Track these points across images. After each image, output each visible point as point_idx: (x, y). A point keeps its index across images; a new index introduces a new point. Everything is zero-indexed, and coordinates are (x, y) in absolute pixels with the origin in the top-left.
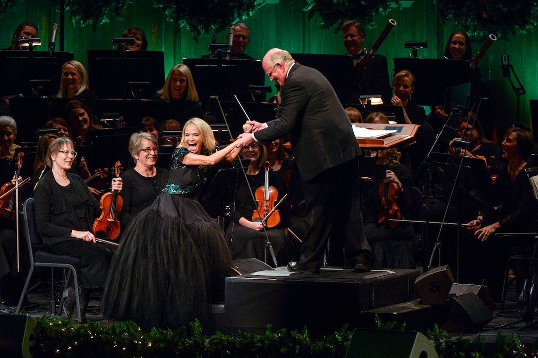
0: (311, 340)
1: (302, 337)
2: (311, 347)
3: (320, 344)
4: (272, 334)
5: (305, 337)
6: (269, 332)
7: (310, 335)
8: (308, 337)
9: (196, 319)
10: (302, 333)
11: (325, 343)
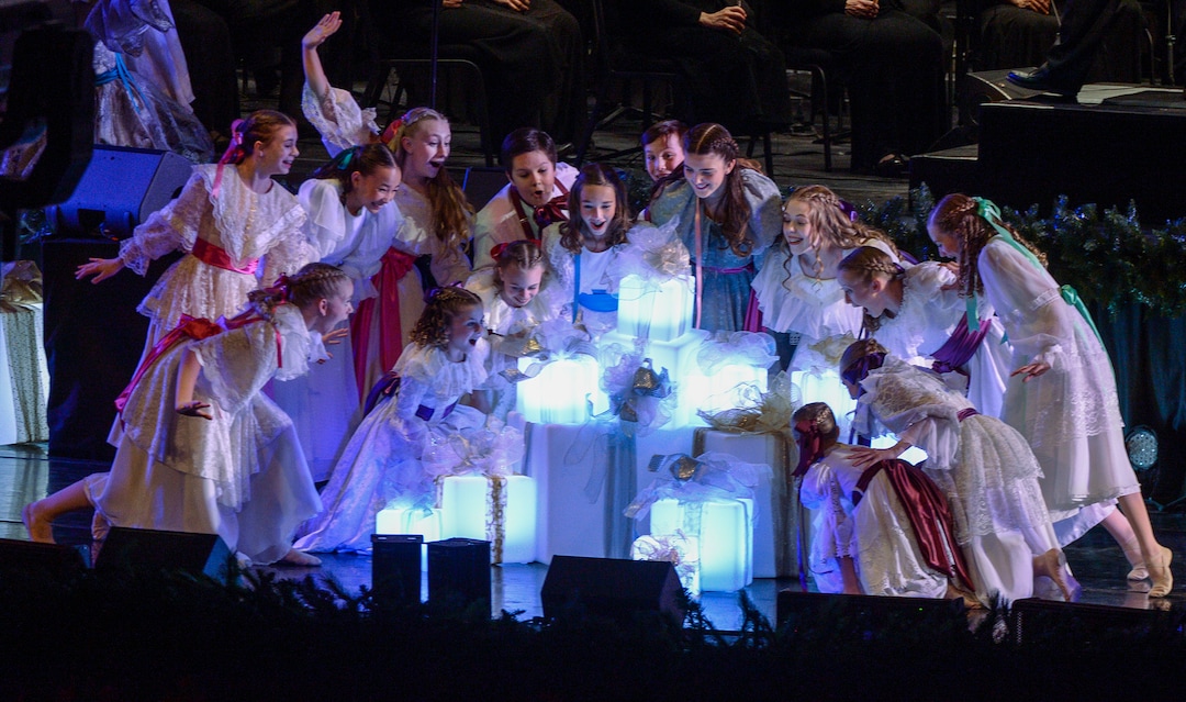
0: (1142, 228)
1: (1124, 221)
2: (1143, 240)
3: (1159, 236)
4: (1069, 214)
5: (1130, 221)
6: (1063, 210)
7: (1141, 219)
8: (1138, 220)
9: (923, 184)
10: (1124, 212)
11: (1169, 233)
